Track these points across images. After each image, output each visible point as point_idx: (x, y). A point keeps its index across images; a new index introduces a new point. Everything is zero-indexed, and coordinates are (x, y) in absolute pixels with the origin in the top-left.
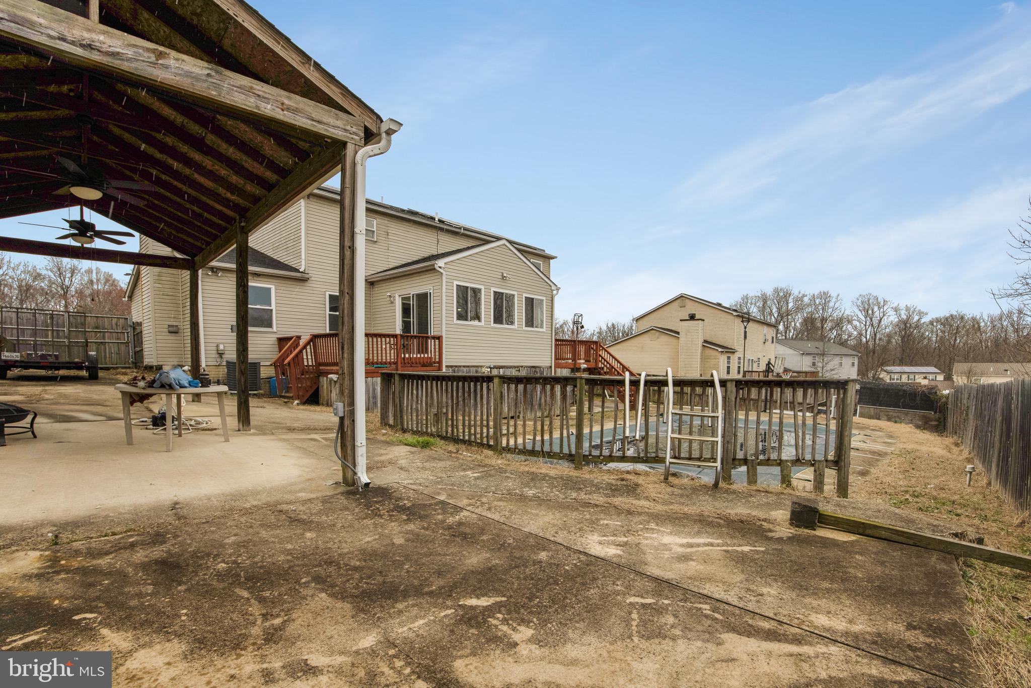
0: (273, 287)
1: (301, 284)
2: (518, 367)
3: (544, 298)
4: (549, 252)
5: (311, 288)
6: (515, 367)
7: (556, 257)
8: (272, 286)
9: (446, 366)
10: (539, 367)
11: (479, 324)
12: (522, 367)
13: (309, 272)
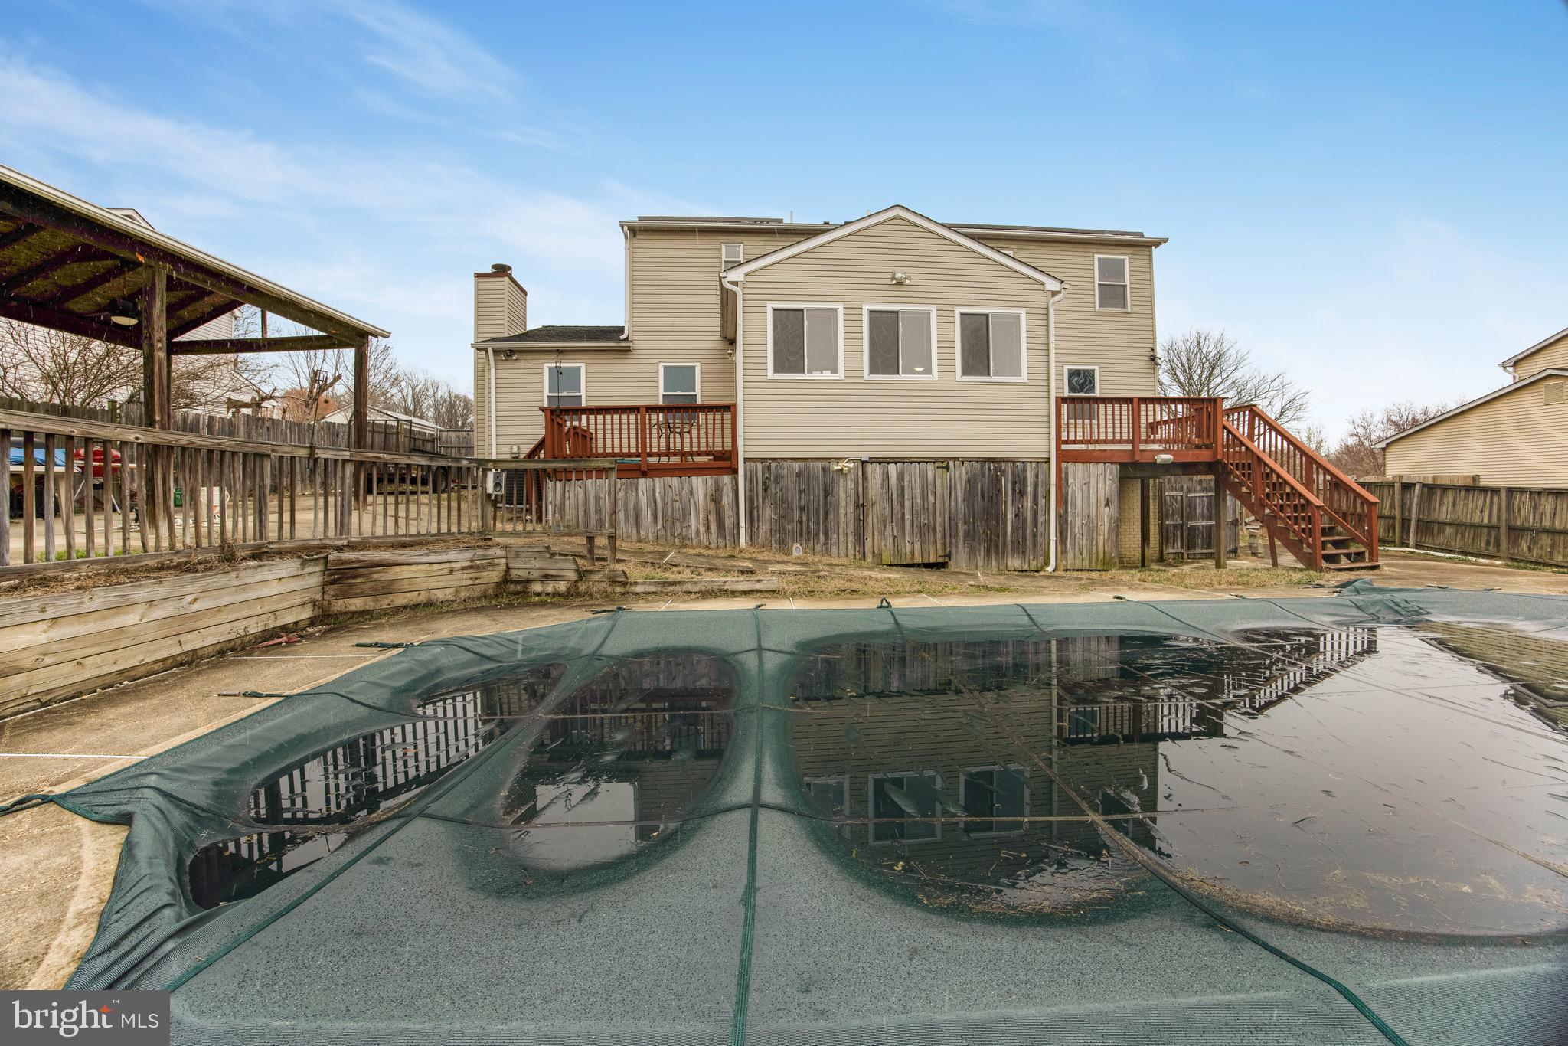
0: (583, 366)
1: (624, 357)
2: (942, 460)
3: (1023, 312)
4: (1149, 234)
5: (636, 361)
6: (934, 460)
7: (1165, 241)
8: (581, 364)
9: (746, 460)
10: (1013, 461)
11: (834, 376)
12: (955, 459)
13: (635, 338)
